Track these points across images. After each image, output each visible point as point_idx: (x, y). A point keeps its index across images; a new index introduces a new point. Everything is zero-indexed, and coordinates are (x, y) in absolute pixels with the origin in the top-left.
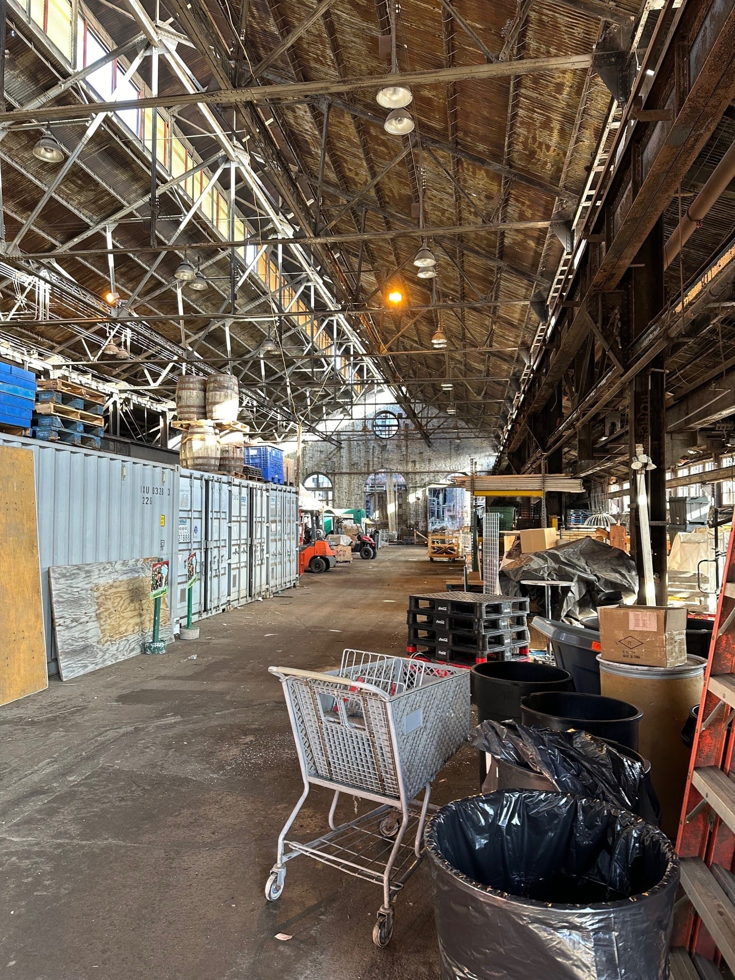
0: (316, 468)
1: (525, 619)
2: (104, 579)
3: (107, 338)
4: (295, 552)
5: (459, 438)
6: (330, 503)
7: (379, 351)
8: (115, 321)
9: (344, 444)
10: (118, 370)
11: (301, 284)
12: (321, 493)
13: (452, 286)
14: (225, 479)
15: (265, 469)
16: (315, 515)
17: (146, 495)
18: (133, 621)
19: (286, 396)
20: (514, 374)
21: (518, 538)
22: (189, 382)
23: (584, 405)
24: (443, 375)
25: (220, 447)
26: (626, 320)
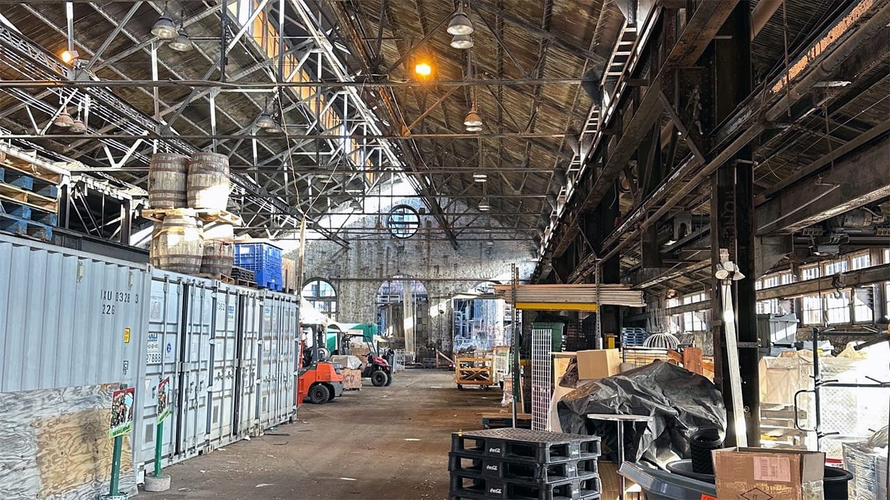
0: (316, 273)
1: (596, 463)
2: (49, 411)
3: (58, 107)
4: (292, 378)
5: (491, 240)
6: (333, 317)
7: (400, 132)
8: (71, 85)
9: (352, 244)
10: (70, 147)
11: (306, 51)
12: (322, 303)
13: (488, 60)
14: (208, 283)
15: (258, 272)
16: (318, 331)
17: (108, 303)
18: (84, 467)
19: (283, 183)
20: (559, 166)
21: (575, 361)
22: (166, 161)
23: (651, 203)
24: (475, 163)
25: (202, 243)
26: (707, 102)
